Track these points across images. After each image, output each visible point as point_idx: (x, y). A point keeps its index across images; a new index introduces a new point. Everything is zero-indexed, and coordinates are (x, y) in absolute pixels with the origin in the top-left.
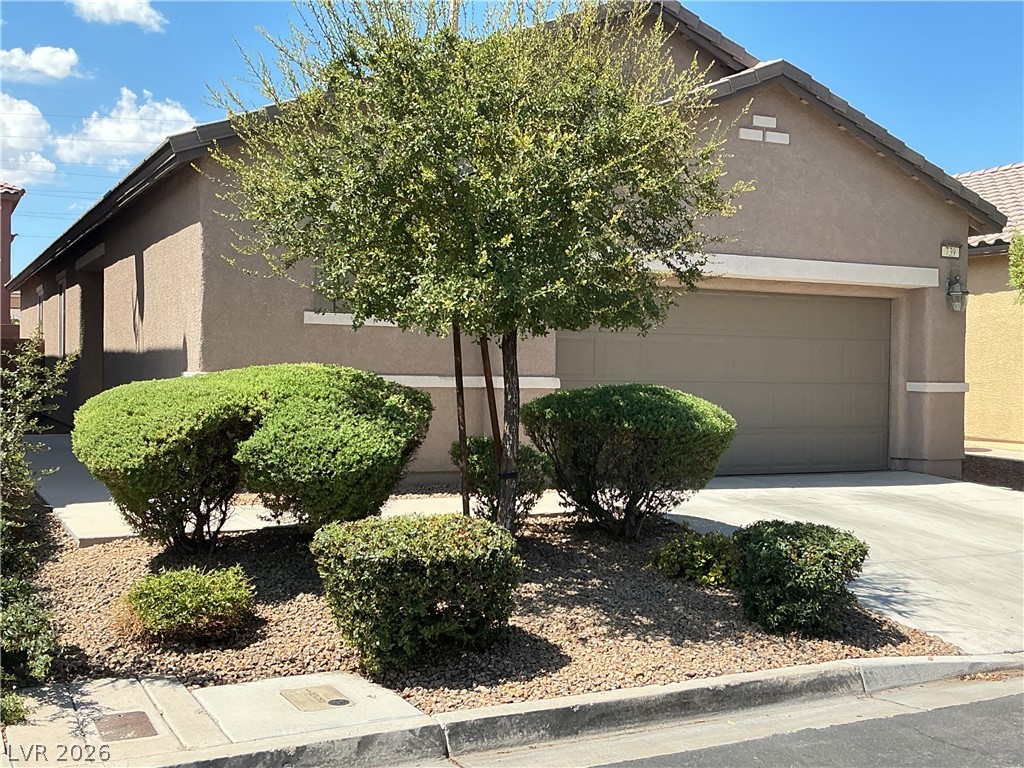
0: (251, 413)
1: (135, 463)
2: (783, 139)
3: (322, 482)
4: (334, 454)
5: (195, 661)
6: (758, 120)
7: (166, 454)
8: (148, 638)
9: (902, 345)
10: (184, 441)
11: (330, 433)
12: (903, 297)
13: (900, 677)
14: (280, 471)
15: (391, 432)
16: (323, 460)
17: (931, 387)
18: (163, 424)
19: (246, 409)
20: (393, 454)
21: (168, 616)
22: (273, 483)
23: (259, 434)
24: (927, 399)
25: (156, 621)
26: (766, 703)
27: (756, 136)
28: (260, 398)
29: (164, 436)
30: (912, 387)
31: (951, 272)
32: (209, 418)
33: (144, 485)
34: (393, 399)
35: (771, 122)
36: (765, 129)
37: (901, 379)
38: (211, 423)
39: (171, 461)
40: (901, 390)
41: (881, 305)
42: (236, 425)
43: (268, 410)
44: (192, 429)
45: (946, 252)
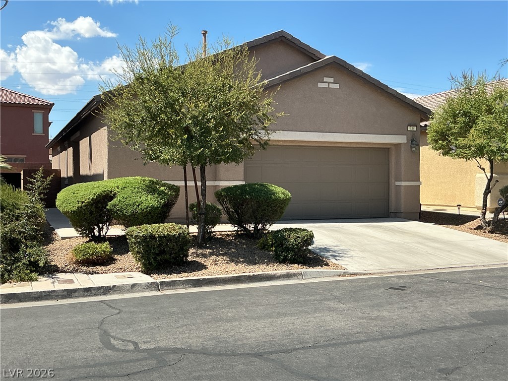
0: (113, 193)
1: (75, 209)
2: (337, 86)
3: (134, 215)
4: (138, 206)
5: (91, 269)
6: (326, 79)
7: (84, 206)
8: (78, 263)
9: (393, 166)
10: (90, 202)
11: (138, 199)
12: (393, 147)
13: (317, 274)
14: (121, 212)
15: (159, 199)
16: (135, 208)
17: (404, 183)
18: (83, 197)
19: (111, 192)
20: (159, 206)
21: (83, 255)
22: (120, 216)
23: (115, 199)
24: (403, 188)
25: (80, 257)
26: (267, 281)
27: (325, 85)
28: (116, 188)
29: (84, 200)
30: (397, 183)
31: (412, 137)
32: (99, 194)
33: (78, 216)
34: (162, 188)
35: (332, 80)
36: (329, 83)
37: (393, 181)
38: (99, 196)
39: (86, 208)
40: (393, 185)
41: (385, 151)
42: (107, 197)
43: (118, 192)
44: (93, 198)
45: (410, 128)
